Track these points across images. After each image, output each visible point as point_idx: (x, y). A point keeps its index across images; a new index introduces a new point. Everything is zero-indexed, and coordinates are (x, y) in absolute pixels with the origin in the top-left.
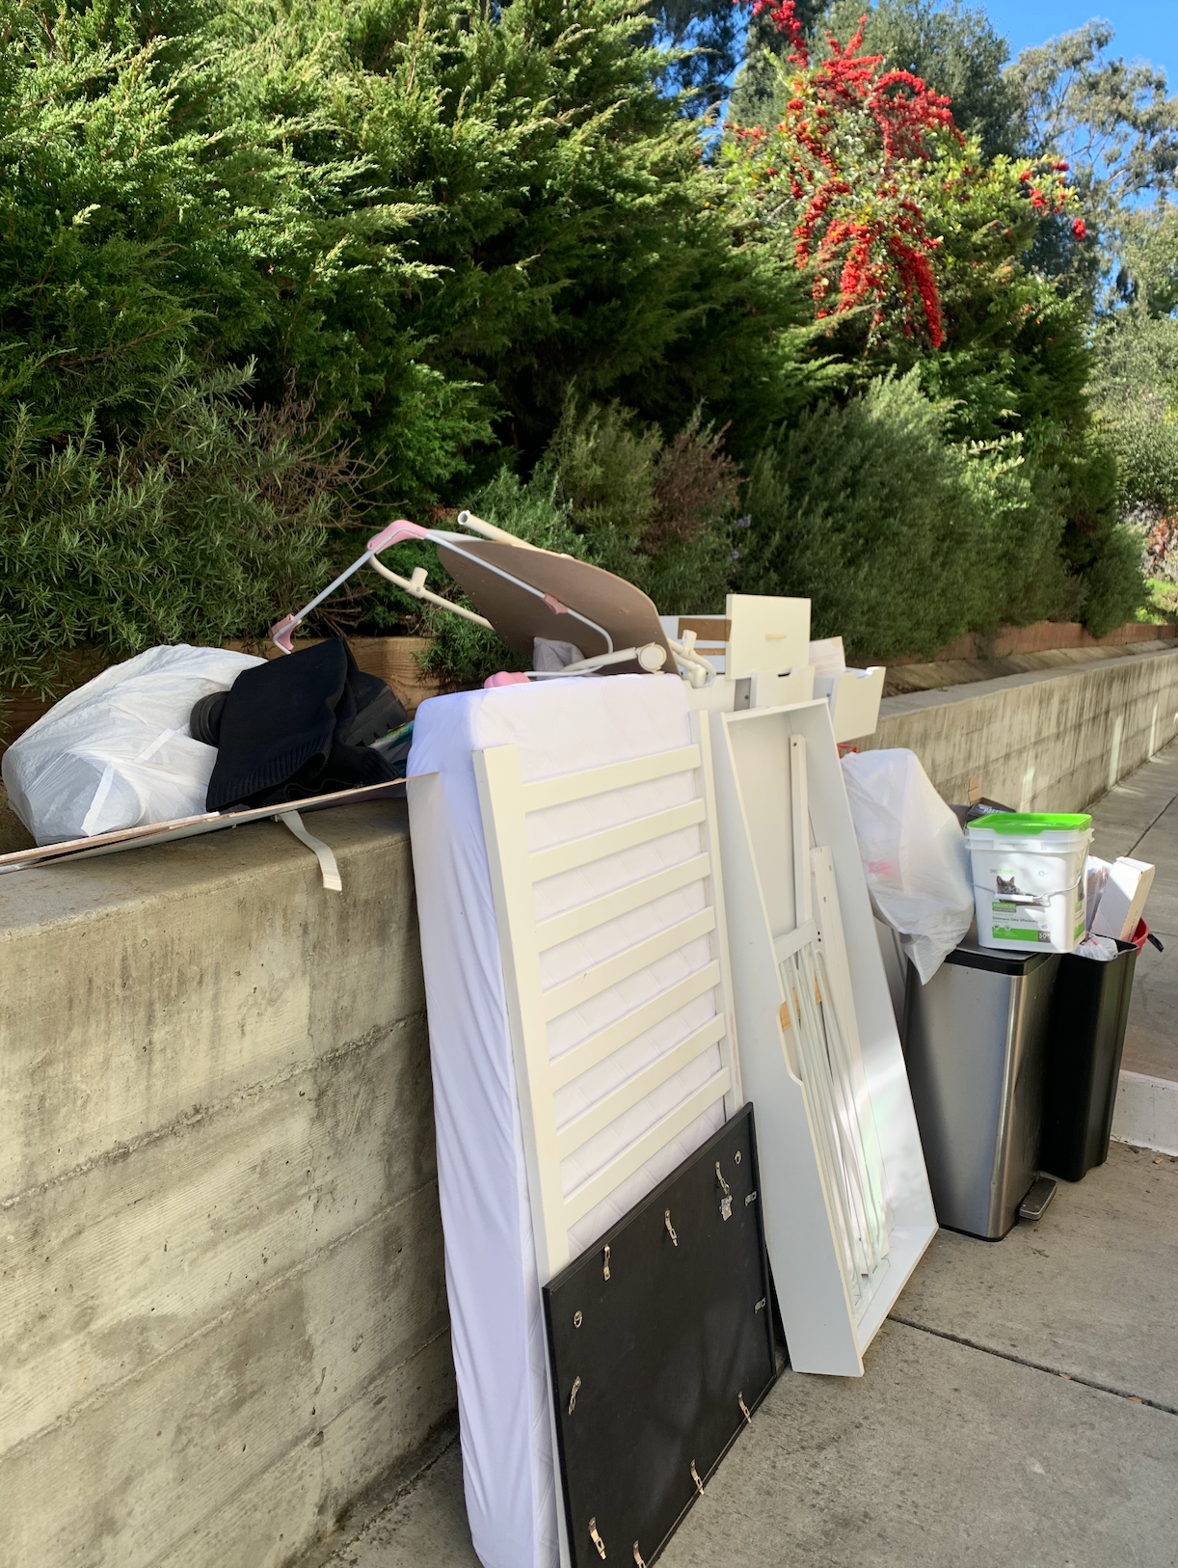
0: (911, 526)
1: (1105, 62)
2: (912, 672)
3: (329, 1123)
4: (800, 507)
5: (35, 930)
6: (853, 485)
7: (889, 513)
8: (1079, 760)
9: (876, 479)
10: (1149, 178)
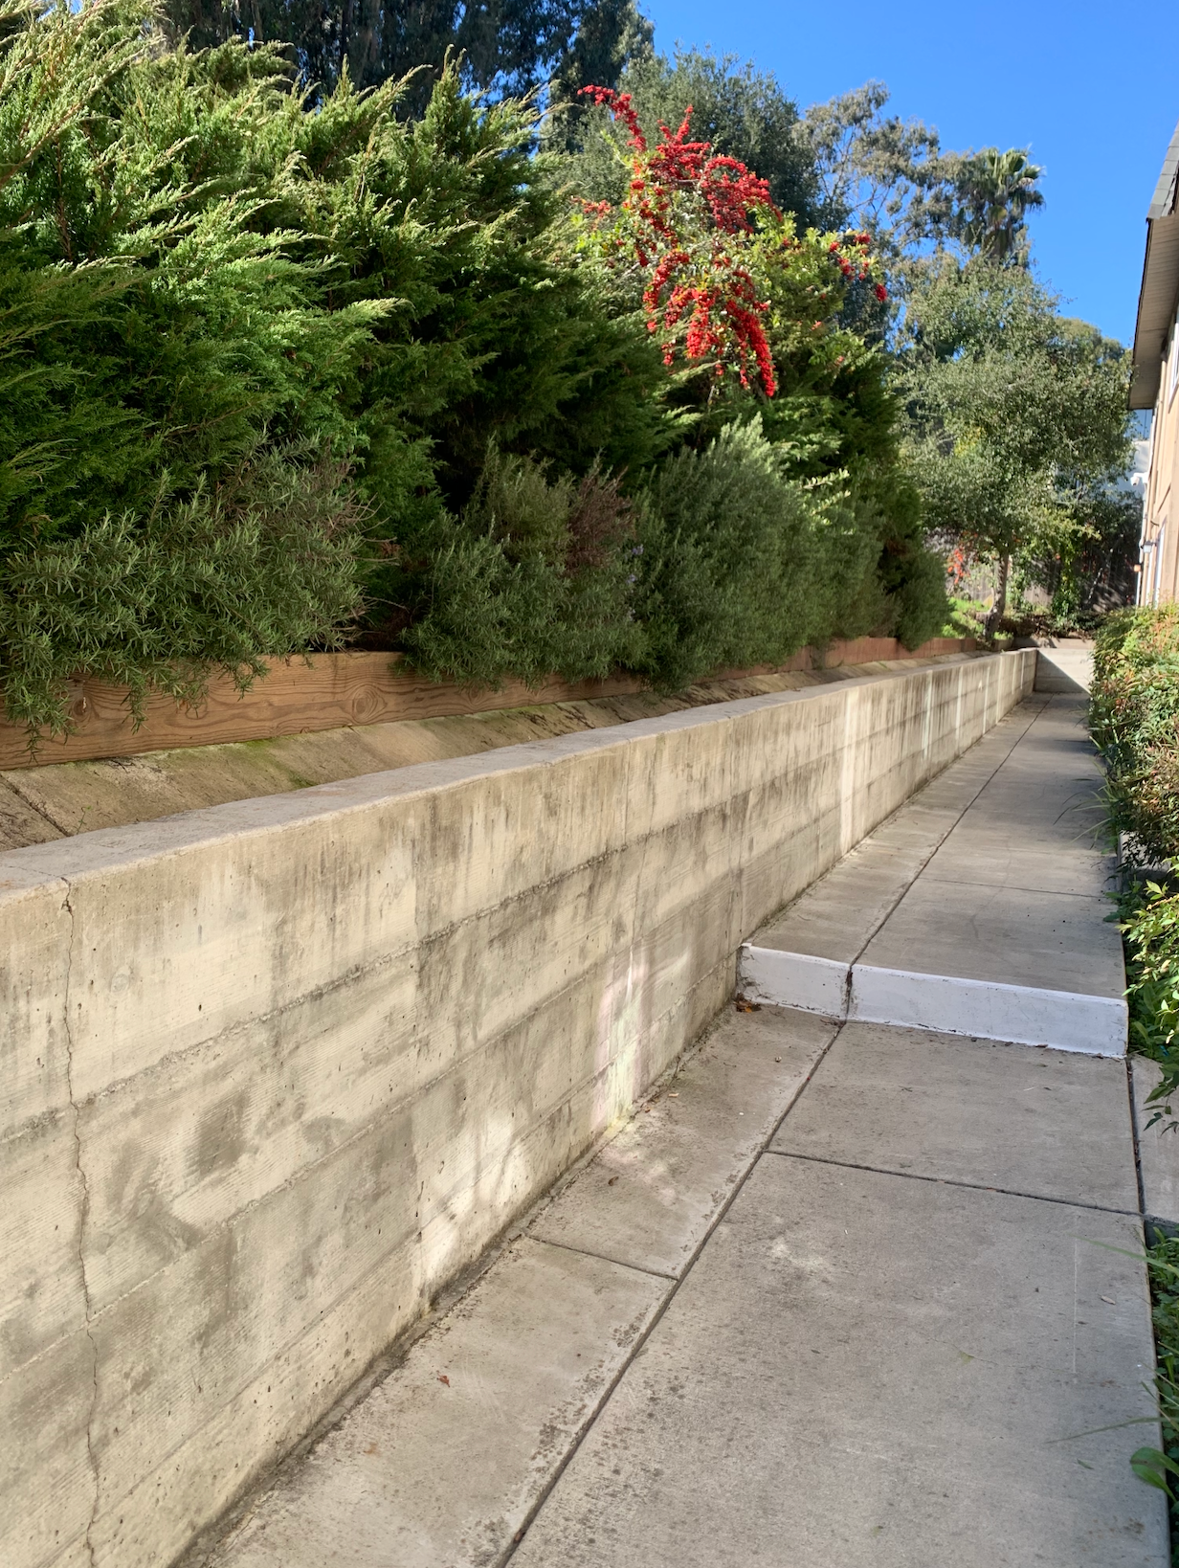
0: (764, 552)
1: (884, 120)
2: (761, 681)
3: (426, 991)
4: (674, 538)
5: (278, 829)
6: (716, 518)
7: (746, 541)
8: (905, 753)
9: (736, 513)
10: (928, 228)
